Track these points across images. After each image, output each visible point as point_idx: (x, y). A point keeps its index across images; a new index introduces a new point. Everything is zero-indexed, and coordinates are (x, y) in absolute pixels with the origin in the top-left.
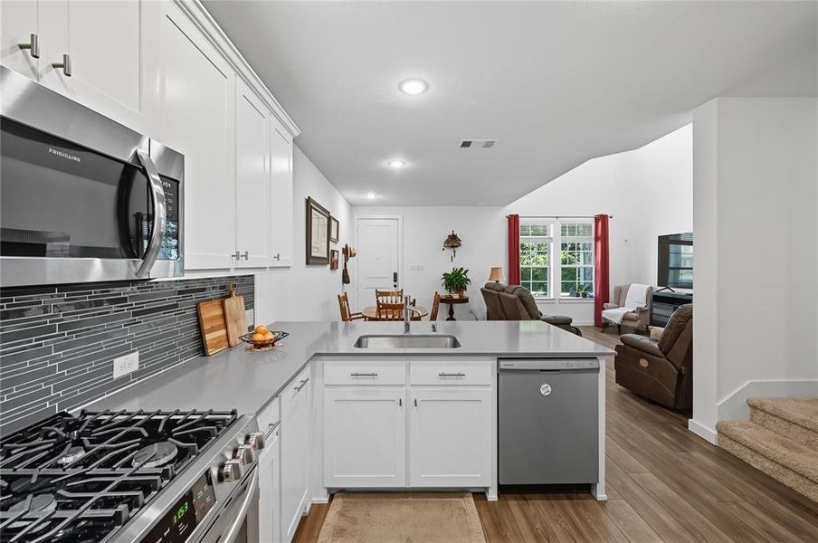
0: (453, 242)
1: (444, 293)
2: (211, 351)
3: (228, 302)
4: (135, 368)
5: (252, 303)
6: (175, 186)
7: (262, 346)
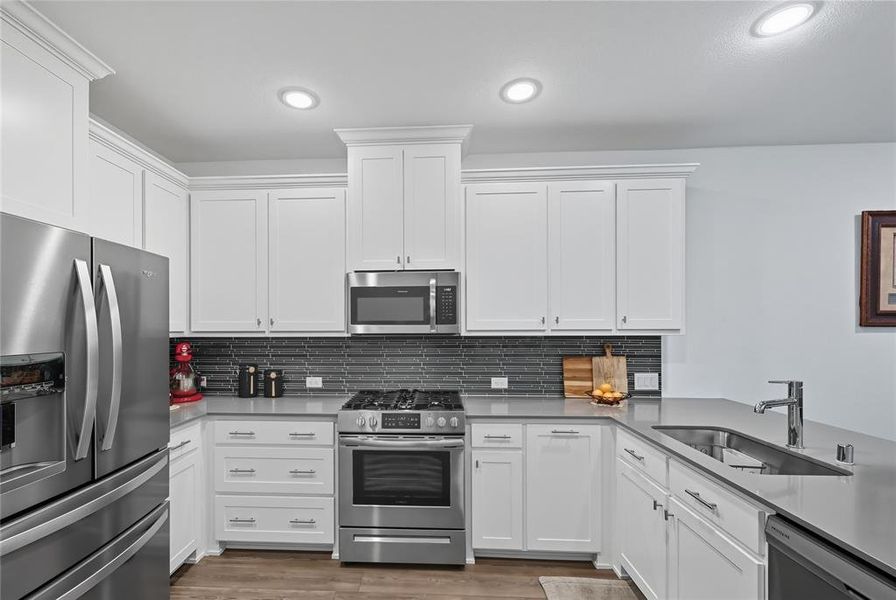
2: (567, 395)
3: (596, 360)
4: (506, 387)
5: (657, 368)
6: (454, 289)
7: (601, 400)
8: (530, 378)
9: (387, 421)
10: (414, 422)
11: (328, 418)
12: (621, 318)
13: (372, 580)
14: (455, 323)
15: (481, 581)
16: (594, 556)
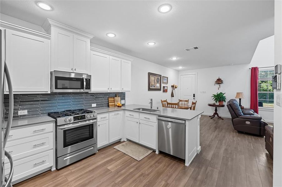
0: (219, 82)
1: (213, 102)
2: (110, 106)
3: (115, 98)
4: (96, 106)
5: (124, 99)
6: (89, 79)
7: (119, 106)
8: (101, 103)
9: (75, 118)
10: (84, 117)
11: (51, 122)
12: (122, 88)
13: (73, 168)
14: (90, 89)
15: (102, 154)
16: (121, 139)
